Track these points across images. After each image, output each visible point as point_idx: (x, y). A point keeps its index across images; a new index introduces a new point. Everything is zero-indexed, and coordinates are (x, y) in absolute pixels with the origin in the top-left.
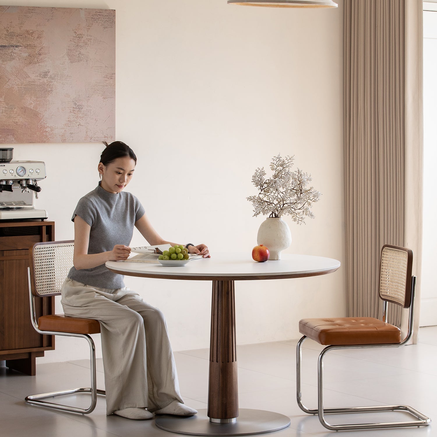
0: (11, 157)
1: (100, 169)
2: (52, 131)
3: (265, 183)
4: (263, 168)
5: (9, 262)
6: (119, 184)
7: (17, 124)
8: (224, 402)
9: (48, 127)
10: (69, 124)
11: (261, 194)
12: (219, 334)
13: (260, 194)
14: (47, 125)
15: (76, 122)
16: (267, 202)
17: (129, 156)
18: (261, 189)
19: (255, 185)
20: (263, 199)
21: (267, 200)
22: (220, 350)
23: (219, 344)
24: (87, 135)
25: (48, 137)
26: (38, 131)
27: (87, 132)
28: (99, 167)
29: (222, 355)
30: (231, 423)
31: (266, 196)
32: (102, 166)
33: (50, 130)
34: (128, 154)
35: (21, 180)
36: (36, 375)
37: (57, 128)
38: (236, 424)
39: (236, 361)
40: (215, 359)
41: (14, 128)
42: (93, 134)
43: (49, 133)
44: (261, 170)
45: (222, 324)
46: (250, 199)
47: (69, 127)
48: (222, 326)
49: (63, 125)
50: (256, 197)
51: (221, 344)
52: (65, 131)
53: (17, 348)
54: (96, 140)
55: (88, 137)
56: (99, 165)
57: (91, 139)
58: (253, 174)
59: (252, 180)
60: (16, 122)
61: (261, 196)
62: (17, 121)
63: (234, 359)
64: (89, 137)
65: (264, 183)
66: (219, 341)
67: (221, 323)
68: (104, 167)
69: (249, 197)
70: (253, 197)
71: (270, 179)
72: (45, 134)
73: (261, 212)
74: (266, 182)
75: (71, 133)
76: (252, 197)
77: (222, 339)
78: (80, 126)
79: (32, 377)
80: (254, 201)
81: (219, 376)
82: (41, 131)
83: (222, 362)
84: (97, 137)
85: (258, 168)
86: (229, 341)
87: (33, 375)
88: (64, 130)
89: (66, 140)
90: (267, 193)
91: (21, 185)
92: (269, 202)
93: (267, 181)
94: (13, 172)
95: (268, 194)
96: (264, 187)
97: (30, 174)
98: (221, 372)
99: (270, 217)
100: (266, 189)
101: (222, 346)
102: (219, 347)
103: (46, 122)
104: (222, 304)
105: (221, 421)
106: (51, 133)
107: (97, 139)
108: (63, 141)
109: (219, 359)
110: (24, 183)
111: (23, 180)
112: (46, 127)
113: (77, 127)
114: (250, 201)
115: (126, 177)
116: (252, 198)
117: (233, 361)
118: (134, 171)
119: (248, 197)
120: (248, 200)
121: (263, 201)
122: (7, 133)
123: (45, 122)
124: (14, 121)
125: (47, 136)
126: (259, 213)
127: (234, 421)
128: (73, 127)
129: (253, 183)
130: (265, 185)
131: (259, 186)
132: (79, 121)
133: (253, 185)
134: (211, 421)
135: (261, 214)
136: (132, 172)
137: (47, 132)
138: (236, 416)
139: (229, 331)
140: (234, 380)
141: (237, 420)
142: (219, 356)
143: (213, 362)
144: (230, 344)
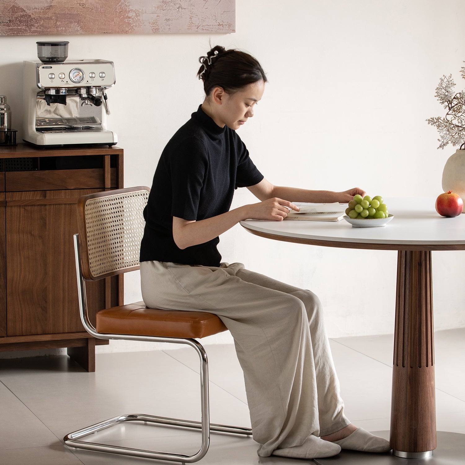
0: (65, 55)
2: (137, 16)
3: (454, 98)
4: (451, 75)
5: (55, 207)
7: (84, 6)
8: (414, 428)
9: (132, 10)
10: (164, 6)
11: (449, 114)
12: (406, 325)
13: (447, 114)
14: (131, 7)
15: (174, 4)
16: (458, 126)
18: (449, 107)
19: (440, 101)
20: (451, 122)
21: (457, 124)
22: (408, 349)
23: (406, 340)
24: (191, 22)
25: (132, 25)
26: (116, 17)
27: (191, 19)
29: (410, 356)
30: (423, 461)
31: (457, 118)
32: (221, 91)
33: (135, 14)
35: (79, 88)
36: (95, 372)
37: (146, 12)
38: (431, 461)
39: (432, 365)
40: (400, 362)
41: (79, 12)
42: (200, 20)
43: (133, 19)
44: (448, 78)
45: (411, 309)
46: (432, 121)
47: (163, 10)
48: (411, 312)
49: (154, 8)
50: (441, 119)
51: (409, 340)
52: (157, 17)
53: (67, 332)
54: (205, 29)
55: (193, 25)
57: (197, 28)
58: (436, 85)
59: (436, 94)
60: (83, 4)
61: (449, 118)
62: (84, 2)
63: (430, 363)
64: (195, 25)
65: (452, 97)
66: (406, 336)
67: (409, 308)
68: (224, 94)
69: (431, 119)
70: (436, 118)
71: (461, 92)
72: (128, 21)
73: (450, 142)
74: (456, 97)
75: (167, 20)
76: (434, 119)
77: (411, 333)
78: (180, 9)
79: (90, 373)
80: (439, 126)
81: (407, 388)
82: (120, 16)
83: (411, 367)
84: (207, 25)
85: (444, 76)
86: (422, 335)
87: (90, 372)
88: (156, 15)
89: (159, 29)
90: (457, 113)
91: (80, 96)
92: (461, 127)
93: (458, 95)
94: (63, 76)
95: (460, 114)
96: (453, 105)
97: (90, 80)
98: (408, 383)
99: (461, 149)
100: (456, 106)
101: (411, 343)
102: (406, 345)
103: (129, 4)
104: (412, 279)
105: (408, 455)
106: (137, 19)
107: (207, 29)
108: (154, 31)
109: (406, 362)
110: (83, 92)
111: (81, 88)
112: (129, 11)
113: (176, 11)
114: (433, 125)
116: (435, 121)
117: (427, 366)
119: (429, 118)
120: (429, 123)
121: (453, 126)
122: (68, 20)
123: (126, 3)
124: (79, 2)
125: (129, 24)
126: (447, 143)
127: (427, 456)
128: (169, 11)
129: (437, 98)
130: (455, 102)
131: (446, 104)
132: (180, 2)
133: (436, 102)
135: (450, 145)
137: (129, 18)
138: (432, 448)
139: (422, 321)
140: (429, 395)
141: (433, 455)
142: (406, 358)
143: (397, 365)
144: (422, 341)
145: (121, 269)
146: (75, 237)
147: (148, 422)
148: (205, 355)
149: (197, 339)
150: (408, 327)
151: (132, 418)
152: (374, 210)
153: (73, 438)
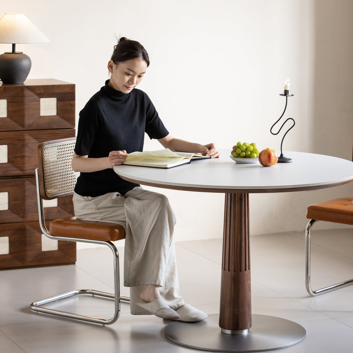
1: (110, 67)
6: (127, 85)
8: (236, 313)
12: (231, 242)
17: (141, 58)
22: (232, 259)
23: (231, 252)
28: (109, 65)
29: (234, 263)
30: (242, 337)
32: (112, 63)
34: (141, 55)
38: (248, 336)
39: (249, 270)
40: (227, 267)
45: (235, 231)
51: (233, 252)
56: (110, 62)
63: (247, 268)
66: (231, 249)
67: (233, 231)
68: (114, 66)
77: (234, 247)
81: (231, 285)
83: (234, 271)
86: (242, 249)
98: (232, 282)
102: (231, 255)
104: (235, 210)
105: (232, 332)
109: (231, 267)
115: (136, 78)
117: (246, 270)
118: (145, 73)
127: (245, 332)
134: (222, 332)
136: (142, 75)
138: (249, 327)
139: (242, 240)
140: (246, 290)
141: (249, 331)
142: (231, 264)
143: (225, 270)
144: (242, 253)
145: (72, 192)
146: (36, 170)
147: (95, 295)
148: (117, 253)
149: (112, 242)
150: (233, 243)
151: (83, 292)
152: (249, 152)
153: (37, 305)
